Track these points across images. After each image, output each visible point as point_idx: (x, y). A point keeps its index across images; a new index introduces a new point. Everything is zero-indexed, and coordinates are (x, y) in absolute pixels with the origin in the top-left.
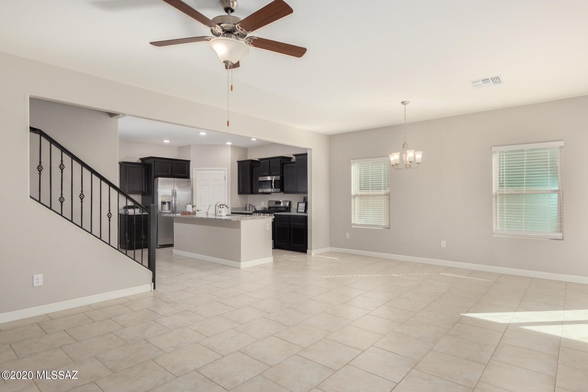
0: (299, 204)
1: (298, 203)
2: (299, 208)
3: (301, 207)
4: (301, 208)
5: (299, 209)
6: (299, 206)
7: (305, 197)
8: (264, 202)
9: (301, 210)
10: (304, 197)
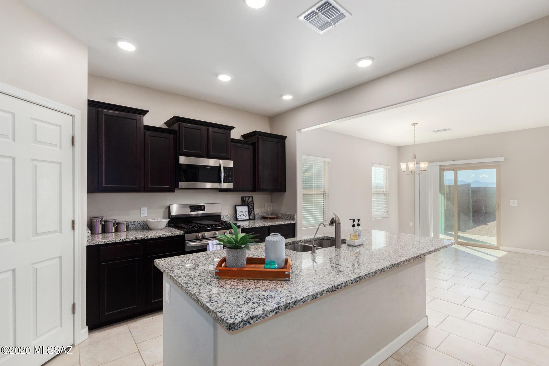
0: (238, 208)
1: (235, 206)
2: (238, 214)
3: (241, 212)
4: (241, 214)
5: (238, 216)
6: (238, 210)
7: (244, 197)
8: (148, 209)
9: (242, 217)
10: (242, 197)
